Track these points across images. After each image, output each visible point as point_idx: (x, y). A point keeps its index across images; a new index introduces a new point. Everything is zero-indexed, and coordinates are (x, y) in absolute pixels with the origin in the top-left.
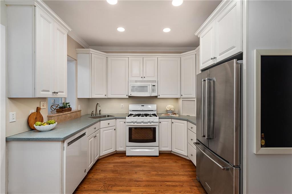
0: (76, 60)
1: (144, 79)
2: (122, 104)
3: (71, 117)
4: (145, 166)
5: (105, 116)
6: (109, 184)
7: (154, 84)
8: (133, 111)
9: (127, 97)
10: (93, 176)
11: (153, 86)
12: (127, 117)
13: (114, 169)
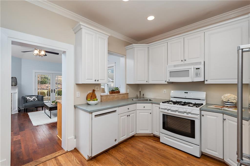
0: (125, 55)
1: (186, 62)
2: (164, 90)
3: (118, 98)
4: (173, 161)
5: (147, 100)
6: (129, 159)
7: (198, 67)
8: (174, 97)
9: (166, 83)
10: (124, 147)
11: (197, 69)
12: (161, 103)
13: (142, 149)
